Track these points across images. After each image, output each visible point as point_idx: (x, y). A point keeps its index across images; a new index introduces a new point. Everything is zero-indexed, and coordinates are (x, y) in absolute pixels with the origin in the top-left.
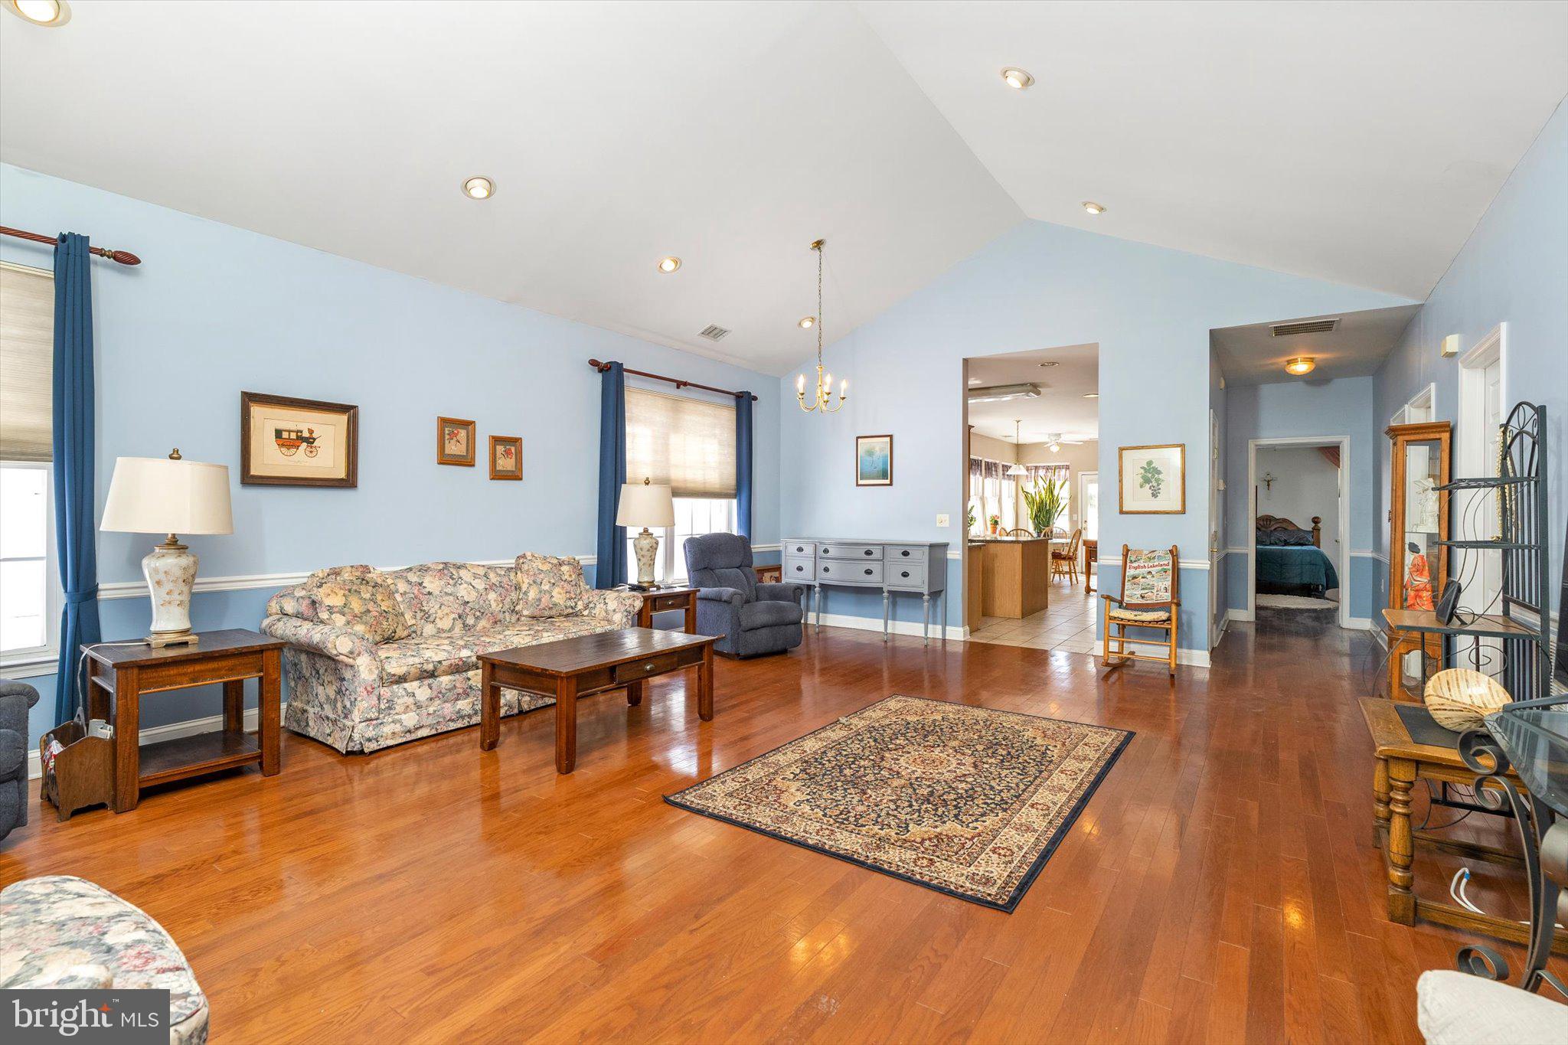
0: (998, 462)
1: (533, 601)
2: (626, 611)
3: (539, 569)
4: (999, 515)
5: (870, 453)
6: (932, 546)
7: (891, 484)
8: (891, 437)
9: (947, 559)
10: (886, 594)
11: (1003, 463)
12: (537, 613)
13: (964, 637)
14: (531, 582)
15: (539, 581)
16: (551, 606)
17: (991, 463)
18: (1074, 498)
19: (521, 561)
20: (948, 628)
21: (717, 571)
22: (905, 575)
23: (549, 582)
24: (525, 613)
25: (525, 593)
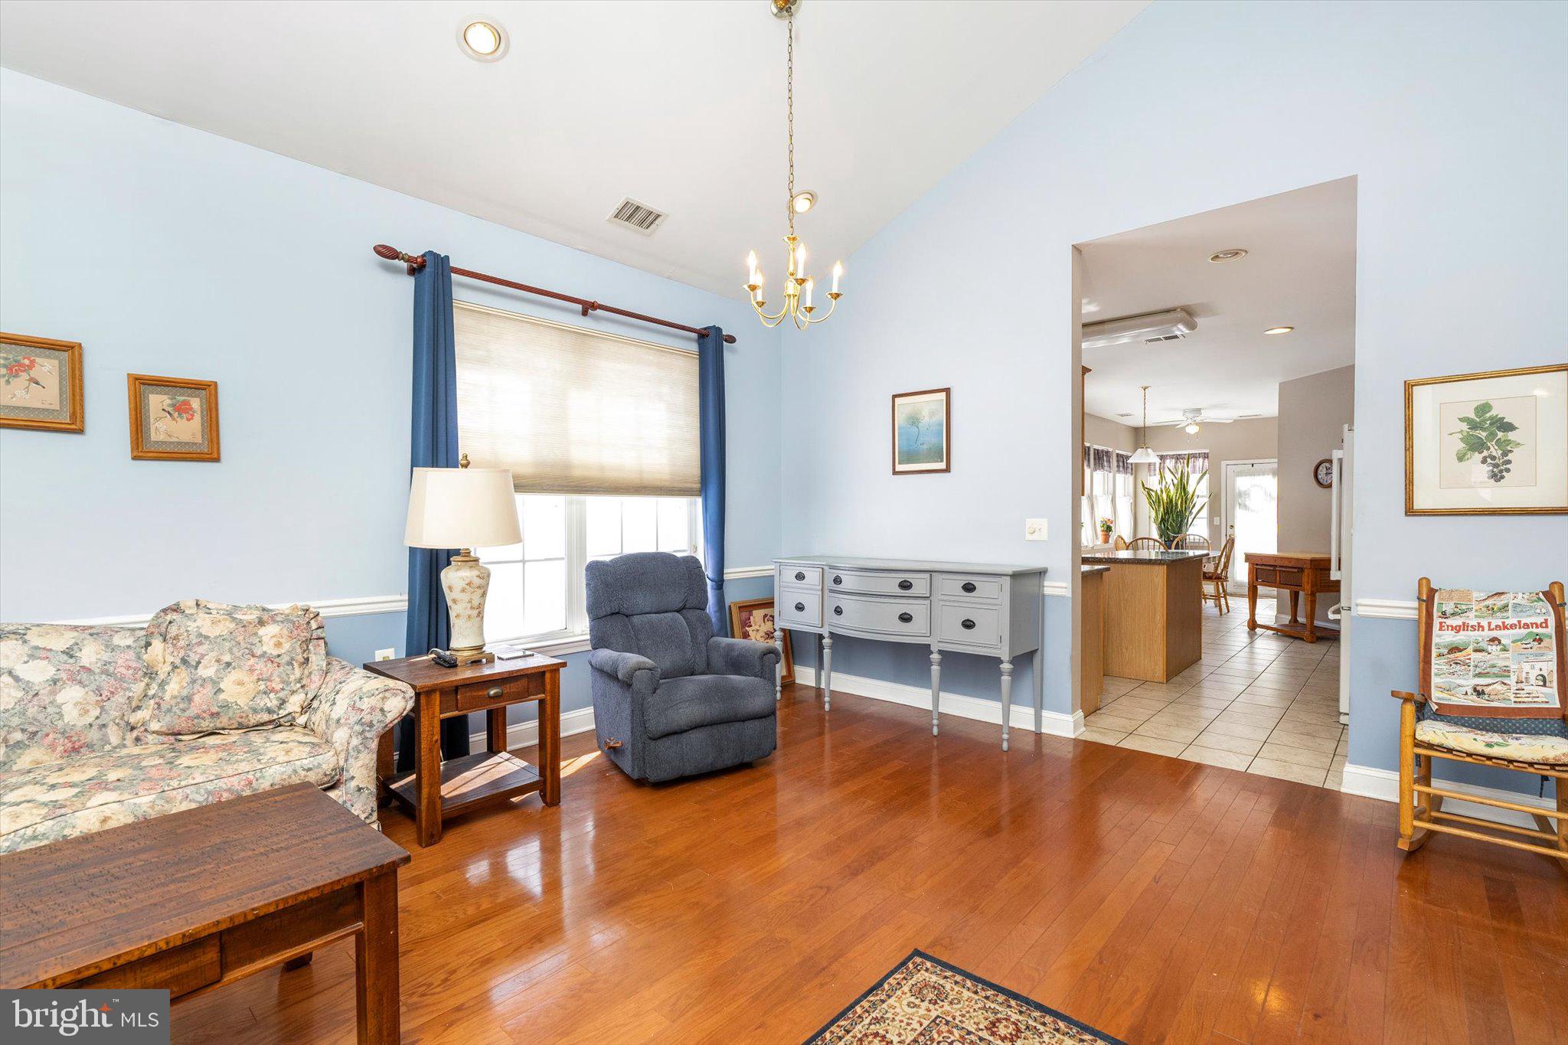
0: (1110, 450)
1: (173, 702)
2: (360, 722)
3: (201, 635)
4: (1112, 519)
5: (914, 421)
6: (1016, 576)
7: (947, 470)
8: (947, 391)
9: (1043, 595)
10: (935, 657)
11: (1117, 452)
12: (181, 724)
13: (1074, 732)
14: (178, 661)
15: (193, 658)
16: (215, 709)
17: (1102, 451)
18: (1215, 496)
19: (169, 618)
20: (1045, 713)
21: (636, 619)
22: (968, 625)
23: (218, 661)
24: (155, 726)
25: (162, 685)
